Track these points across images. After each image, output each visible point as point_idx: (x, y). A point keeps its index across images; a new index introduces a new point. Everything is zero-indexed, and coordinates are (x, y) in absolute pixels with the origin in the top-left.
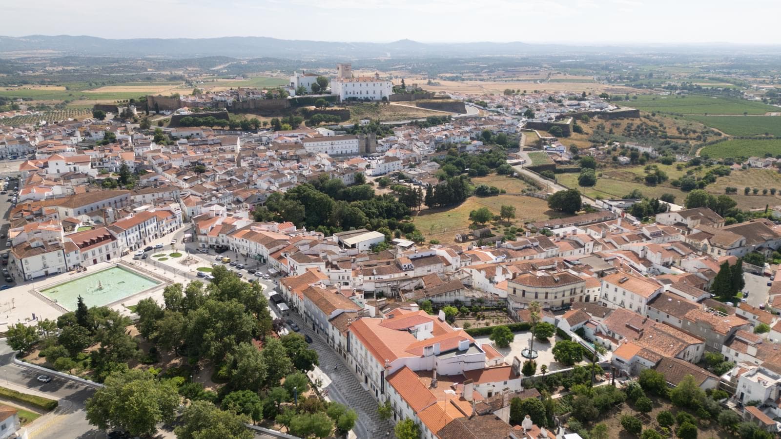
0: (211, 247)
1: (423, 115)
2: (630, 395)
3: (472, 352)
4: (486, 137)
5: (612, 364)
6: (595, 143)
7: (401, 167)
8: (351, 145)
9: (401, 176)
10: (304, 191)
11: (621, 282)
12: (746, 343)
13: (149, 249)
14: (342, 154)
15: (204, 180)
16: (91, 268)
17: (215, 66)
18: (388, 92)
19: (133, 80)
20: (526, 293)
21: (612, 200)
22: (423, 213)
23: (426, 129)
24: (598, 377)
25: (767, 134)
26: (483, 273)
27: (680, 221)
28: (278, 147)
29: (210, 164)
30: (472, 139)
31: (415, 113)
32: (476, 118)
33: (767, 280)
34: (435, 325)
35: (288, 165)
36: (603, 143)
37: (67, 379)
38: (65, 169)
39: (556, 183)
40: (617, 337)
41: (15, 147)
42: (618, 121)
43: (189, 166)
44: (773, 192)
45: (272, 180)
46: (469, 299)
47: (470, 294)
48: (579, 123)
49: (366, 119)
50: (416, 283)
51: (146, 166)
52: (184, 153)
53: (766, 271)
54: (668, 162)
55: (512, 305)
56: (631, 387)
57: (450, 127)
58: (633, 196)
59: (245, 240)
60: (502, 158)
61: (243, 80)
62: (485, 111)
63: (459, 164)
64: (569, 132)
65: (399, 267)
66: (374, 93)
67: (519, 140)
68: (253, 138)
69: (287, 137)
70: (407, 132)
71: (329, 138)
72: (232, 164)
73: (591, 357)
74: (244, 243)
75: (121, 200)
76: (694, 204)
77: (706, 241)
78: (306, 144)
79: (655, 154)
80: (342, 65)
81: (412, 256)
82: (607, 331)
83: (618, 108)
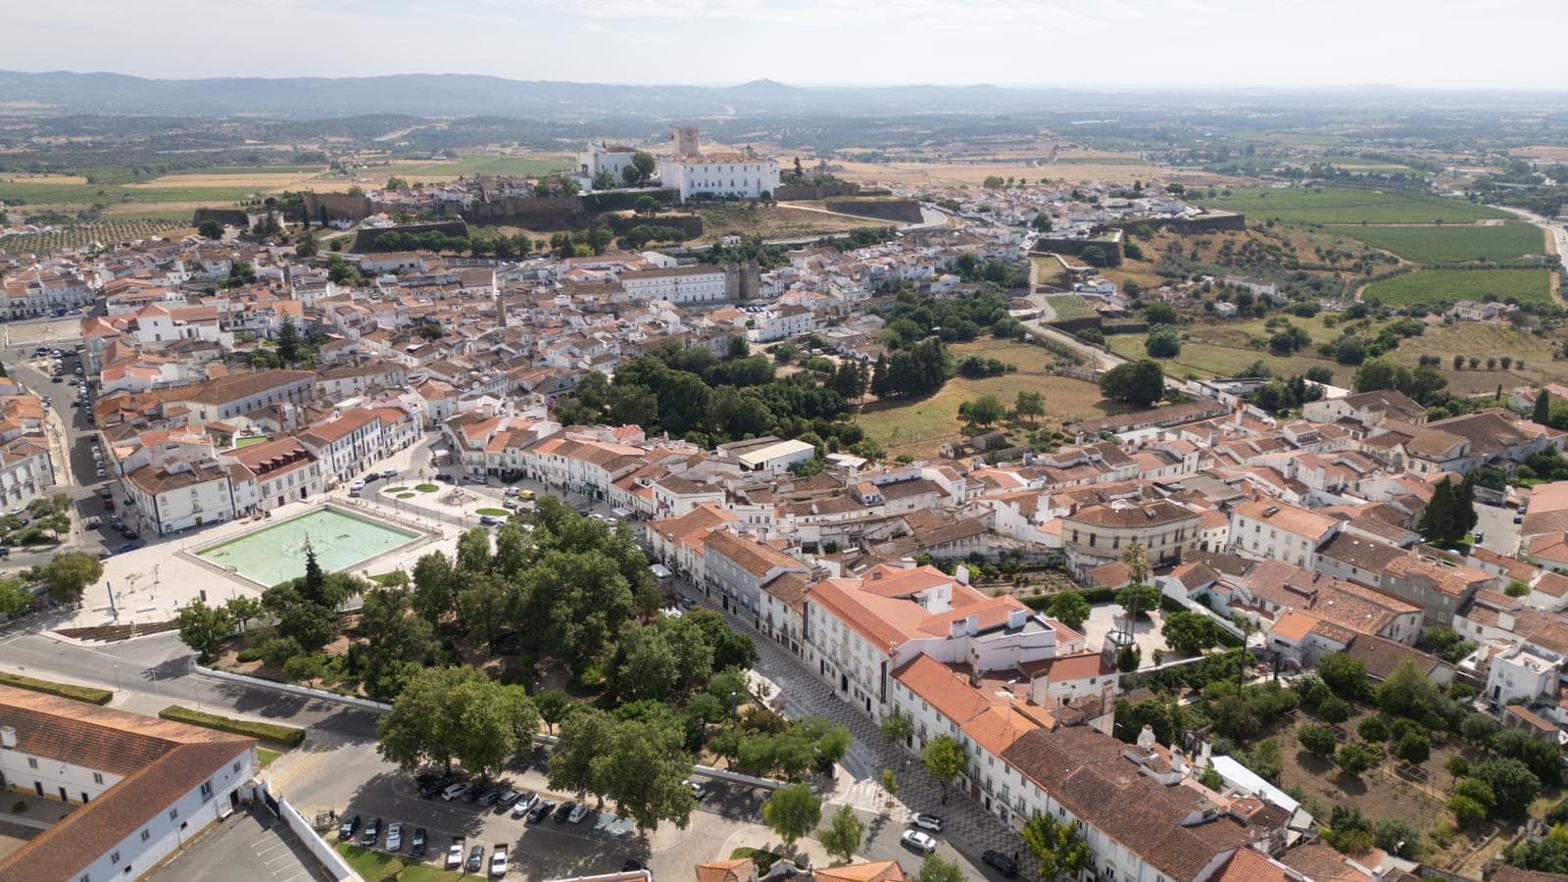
0: (492, 472)
1: (842, 226)
2: (1308, 699)
3: (1031, 629)
4: (965, 266)
5: (1268, 649)
6: (1170, 278)
7: (812, 324)
8: (712, 285)
9: (814, 342)
10: (652, 369)
11: (1267, 515)
12: (1497, 611)
13: (372, 478)
14: (694, 303)
15: (444, 352)
16: (278, 513)
17: (383, 133)
18: (772, 184)
19: (221, 163)
20: (1097, 540)
21: (1218, 381)
22: (869, 408)
23: (849, 253)
24: (1248, 672)
25: (1482, 259)
26: (1015, 506)
27: (1348, 414)
28: (574, 289)
29: (449, 322)
30: (939, 271)
31: (826, 222)
32: (941, 231)
33: (1513, 513)
34: (955, 590)
35: (598, 323)
36: (1184, 278)
37: (306, 698)
38: (171, 333)
39: (1107, 351)
40: (1269, 607)
41: (60, 292)
42: (1206, 237)
43: (408, 326)
44: (1506, 363)
45: (576, 351)
46: (996, 552)
47: (996, 544)
48: (1133, 240)
49: (733, 234)
50: (892, 527)
51: (328, 326)
52: (395, 300)
53: (1510, 499)
54: (1307, 313)
55: (1074, 559)
56: (1307, 684)
57: (897, 249)
58: (1253, 374)
59: (559, 457)
60: (1000, 306)
61: (448, 162)
62: (956, 219)
63: (921, 318)
64: (1118, 257)
65: (856, 499)
66: (746, 184)
67: (1028, 272)
68: (521, 272)
69: (587, 269)
70: (813, 258)
71: (666, 272)
72: (491, 322)
73: (1230, 641)
74: (558, 464)
75: (300, 390)
76: (1372, 384)
77: (1399, 449)
78: (628, 283)
79: (1282, 297)
80: (681, 131)
81: (879, 480)
82: (1250, 596)
83: (1205, 213)
